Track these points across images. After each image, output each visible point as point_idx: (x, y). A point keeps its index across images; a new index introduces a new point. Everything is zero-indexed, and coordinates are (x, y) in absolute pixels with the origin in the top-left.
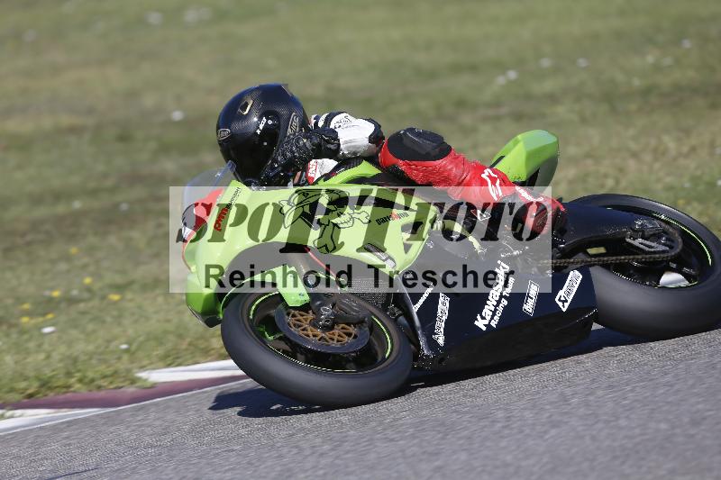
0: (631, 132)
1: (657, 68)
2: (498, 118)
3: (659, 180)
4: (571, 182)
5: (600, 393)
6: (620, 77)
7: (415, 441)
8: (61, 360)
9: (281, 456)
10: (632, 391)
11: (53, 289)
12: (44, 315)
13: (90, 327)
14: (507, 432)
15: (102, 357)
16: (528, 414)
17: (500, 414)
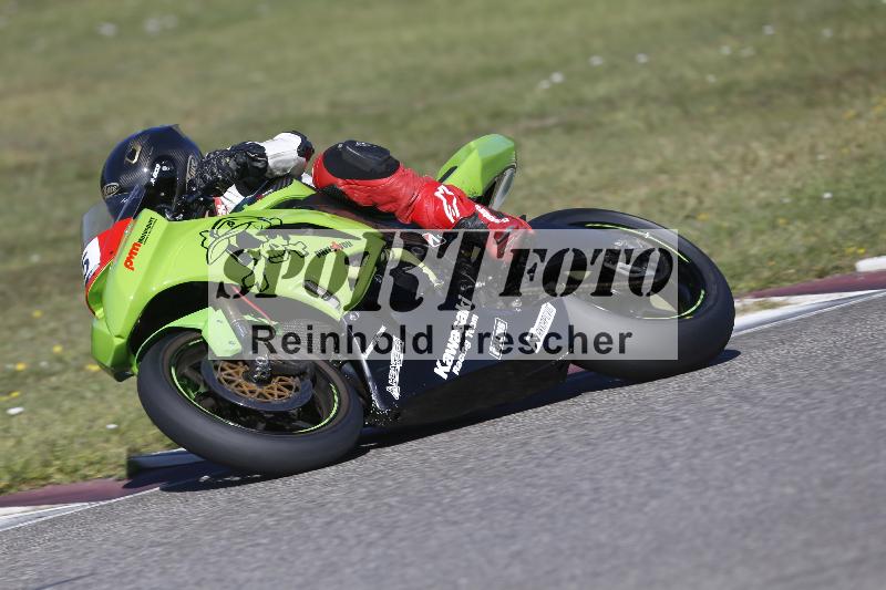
0: (712, 139)
1: (735, 61)
2: (544, 130)
3: (751, 197)
4: (642, 203)
5: (706, 454)
6: (690, 74)
7: (484, 523)
8: (35, 446)
9: (319, 549)
10: (746, 450)
11: (16, 361)
12: (9, 393)
13: (67, 404)
14: (596, 506)
15: (84, 440)
16: (619, 484)
17: (586, 486)
